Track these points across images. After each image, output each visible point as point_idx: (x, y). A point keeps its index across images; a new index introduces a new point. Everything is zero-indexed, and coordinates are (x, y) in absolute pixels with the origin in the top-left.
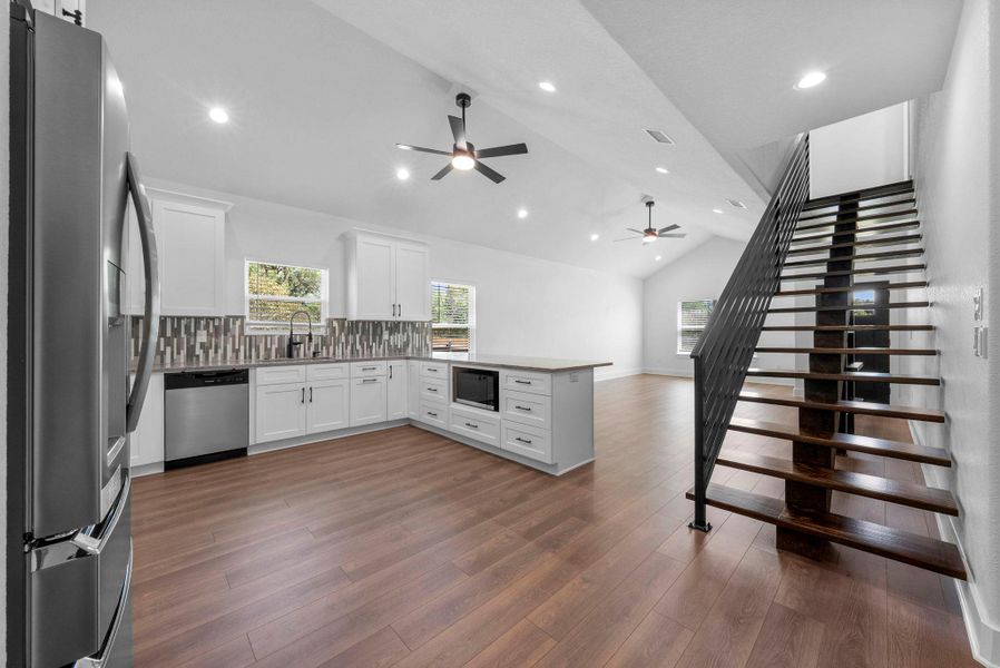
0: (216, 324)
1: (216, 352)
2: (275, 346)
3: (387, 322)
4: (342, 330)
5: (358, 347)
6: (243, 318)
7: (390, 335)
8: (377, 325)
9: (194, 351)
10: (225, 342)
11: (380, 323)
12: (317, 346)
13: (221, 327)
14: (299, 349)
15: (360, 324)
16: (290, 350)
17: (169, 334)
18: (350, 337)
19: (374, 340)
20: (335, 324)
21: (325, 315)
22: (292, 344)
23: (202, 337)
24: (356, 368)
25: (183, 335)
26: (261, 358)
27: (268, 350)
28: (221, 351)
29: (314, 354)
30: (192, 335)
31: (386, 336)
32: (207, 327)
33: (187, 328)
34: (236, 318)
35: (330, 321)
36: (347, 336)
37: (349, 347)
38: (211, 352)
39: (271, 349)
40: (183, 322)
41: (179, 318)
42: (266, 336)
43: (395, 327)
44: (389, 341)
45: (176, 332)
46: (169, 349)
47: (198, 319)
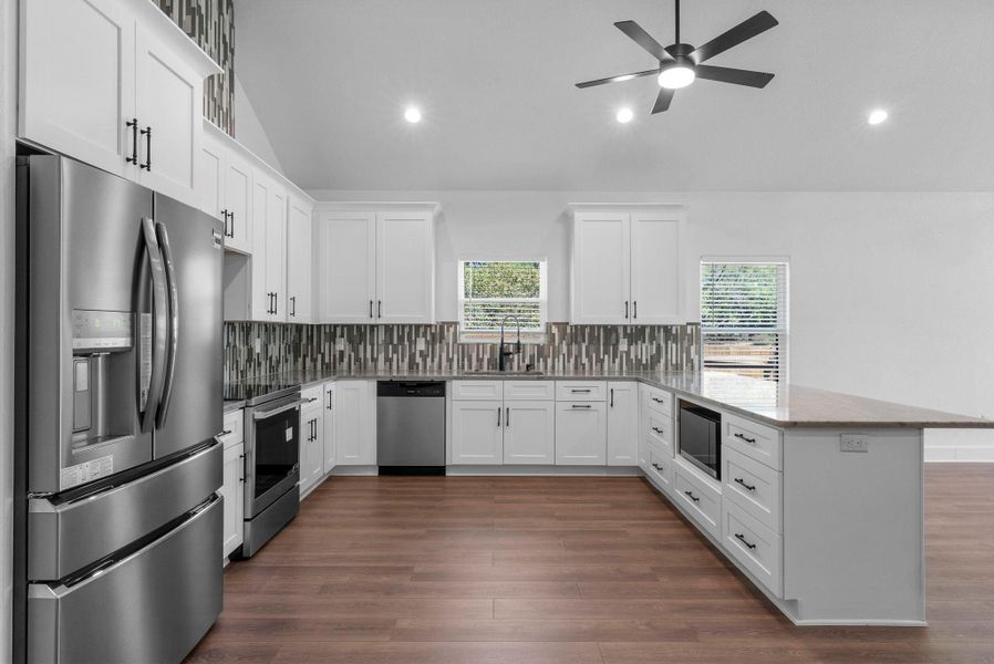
0: (433, 331)
1: (433, 361)
2: (487, 357)
3: (625, 327)
4: (562, 338)
5: (585, 360)
6: (456, 323)
7: (630, 344)
8: (610, 331)
9: (415, 359)
10: (441, 352)
11: (614, 328)
12: (532, 357)
13: (437, 334)
14: (512, 360)
15: (587, 330)
16: (502, 361)
17: (395, 342)
18: (574, 347)
19: (606, 352)
20: (555, 330)
21: (543, 317)
22: (504, 354)
23: (421, 345)
24: (564, 388)
25: (406, 343)
26: (473, 369)
27: (480, 360)
28: (436, 360)
29: (528, 366)
30: (412, 343)
31: (623, 346)
32: (425, 335)
33: (409, 334)
34: (450, 324)
35: (549, 326)
36: (569, 345)
37: (572, 360)
38: (429, 360)
39: (482, 360)
40: (407, 330)
41: (403, 326)
42: (478, 345)
43: (637, 334)
44: (628, 353)
45: (401, 339)
46: (395, 356)
47: (418, 327)
